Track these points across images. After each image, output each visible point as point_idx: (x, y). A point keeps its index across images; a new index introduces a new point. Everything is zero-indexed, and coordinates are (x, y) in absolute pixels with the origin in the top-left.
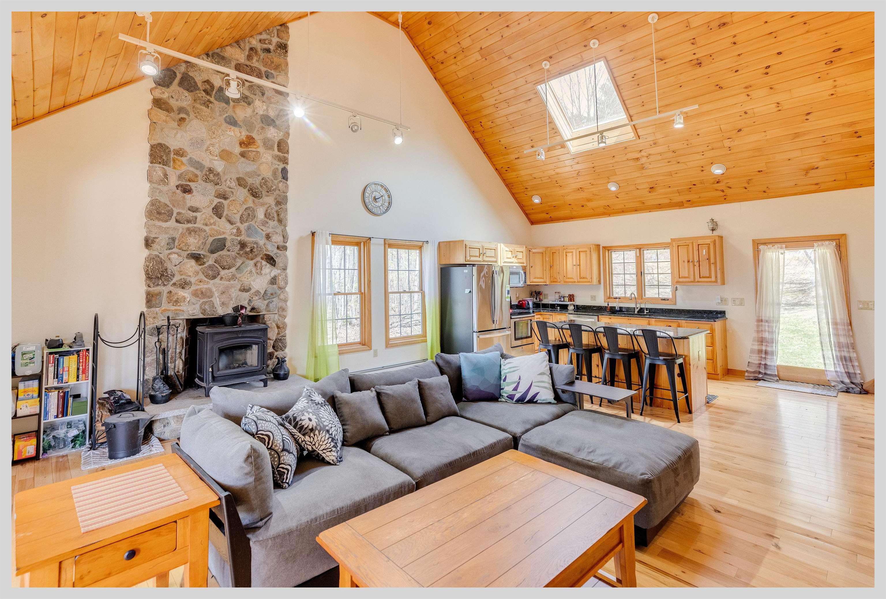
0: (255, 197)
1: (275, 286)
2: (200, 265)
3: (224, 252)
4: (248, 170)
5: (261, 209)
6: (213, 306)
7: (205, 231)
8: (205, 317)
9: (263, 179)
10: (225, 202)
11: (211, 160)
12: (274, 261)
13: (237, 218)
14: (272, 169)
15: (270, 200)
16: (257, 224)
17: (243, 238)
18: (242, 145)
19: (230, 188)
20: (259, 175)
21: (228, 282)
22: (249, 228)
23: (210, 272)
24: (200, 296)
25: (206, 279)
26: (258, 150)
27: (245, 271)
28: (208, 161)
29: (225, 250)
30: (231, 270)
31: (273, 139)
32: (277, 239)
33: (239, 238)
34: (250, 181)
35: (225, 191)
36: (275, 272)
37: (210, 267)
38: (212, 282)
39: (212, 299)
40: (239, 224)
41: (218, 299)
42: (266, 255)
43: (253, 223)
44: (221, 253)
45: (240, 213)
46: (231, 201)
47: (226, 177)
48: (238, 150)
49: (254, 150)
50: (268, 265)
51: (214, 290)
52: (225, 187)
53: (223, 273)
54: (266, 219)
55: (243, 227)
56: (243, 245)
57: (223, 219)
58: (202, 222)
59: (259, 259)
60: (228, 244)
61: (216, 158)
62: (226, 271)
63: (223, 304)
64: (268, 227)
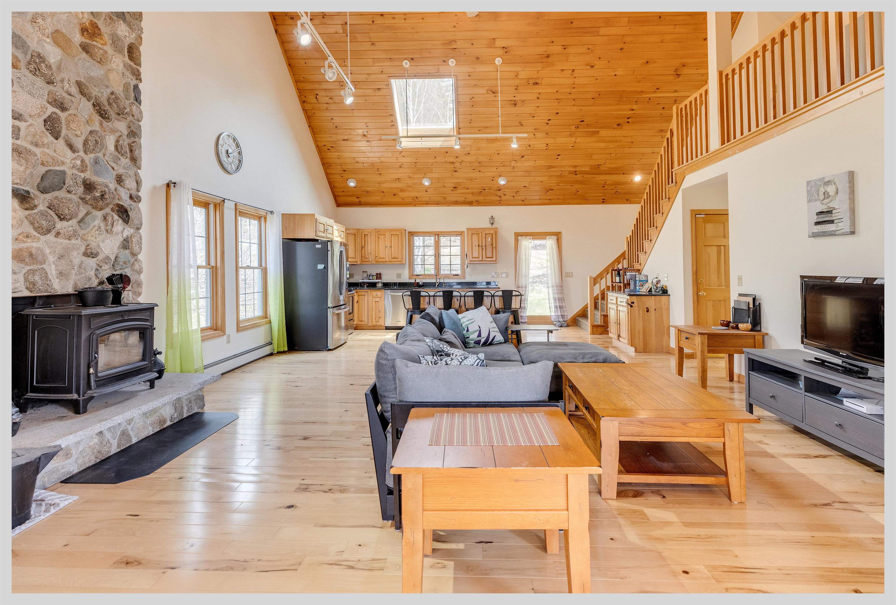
0: (103, 118)
1: (127, 252)
2: (26, 209)
3: (62, 194)
4: (92, 74)
5: (112, 137)
6: (47, 277)
7: (36, 155)
8: (33, 295)
9: (112, 93)
10: (63, 116)
11: (40, 41)
12: (128, 216)
13: (79, 143)
14: (124, 82)
15: (122, 126)
16: (106, 158)
17: (88, 175)
18: (85, 33)
19: (70, 94)
20: (107, 87)
21: (67, 241)
22: (96, 162)
23: (44, 222)
24: (27, 260)
25: (35, 233)
26: (105, 48)
27: (92, 226)
28: (36, 40)
29: (64, 190)
30: (70, 222)
31: (123, 38)
32: (130, 183)
33: (82, 175)
34: (95, 92)
35: (63, 98)
36: (128, 231)
37: (42, 214)
38: (43, 238)
39: (44, 266)
40: (81, 153)
41: (53, 266)
42: (118, 205)
43: (100, 155)
44: (56, 193)
45: (83, 138)
46: (70, 115)
47: (63, 75)
48: (78, 38)
49: (100, 46)
50: (121, 221)
51: (47, 251)
52: (61, 89)
53: (60, 225)
54: (117, 153)
55: (89, 158)
56: (89, 187)
57: (61, 141)
58: (30, 138)
59: (108, 210)
60: (69, 181)
61: (48, 40)
62: (65, 223)
63: (61, 274)
64: (120, 165)
